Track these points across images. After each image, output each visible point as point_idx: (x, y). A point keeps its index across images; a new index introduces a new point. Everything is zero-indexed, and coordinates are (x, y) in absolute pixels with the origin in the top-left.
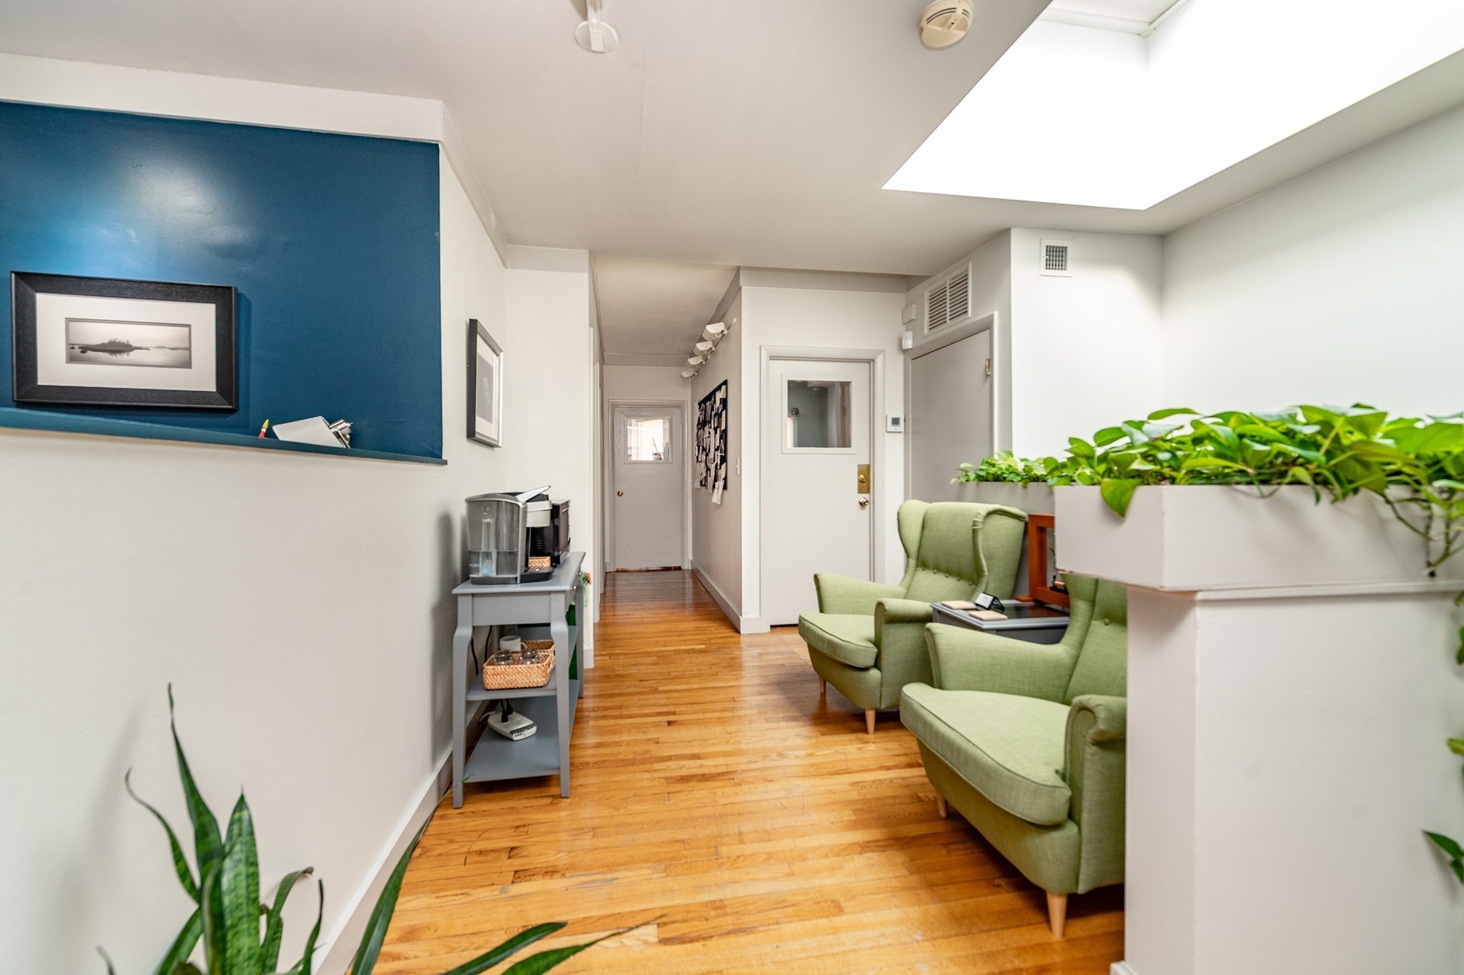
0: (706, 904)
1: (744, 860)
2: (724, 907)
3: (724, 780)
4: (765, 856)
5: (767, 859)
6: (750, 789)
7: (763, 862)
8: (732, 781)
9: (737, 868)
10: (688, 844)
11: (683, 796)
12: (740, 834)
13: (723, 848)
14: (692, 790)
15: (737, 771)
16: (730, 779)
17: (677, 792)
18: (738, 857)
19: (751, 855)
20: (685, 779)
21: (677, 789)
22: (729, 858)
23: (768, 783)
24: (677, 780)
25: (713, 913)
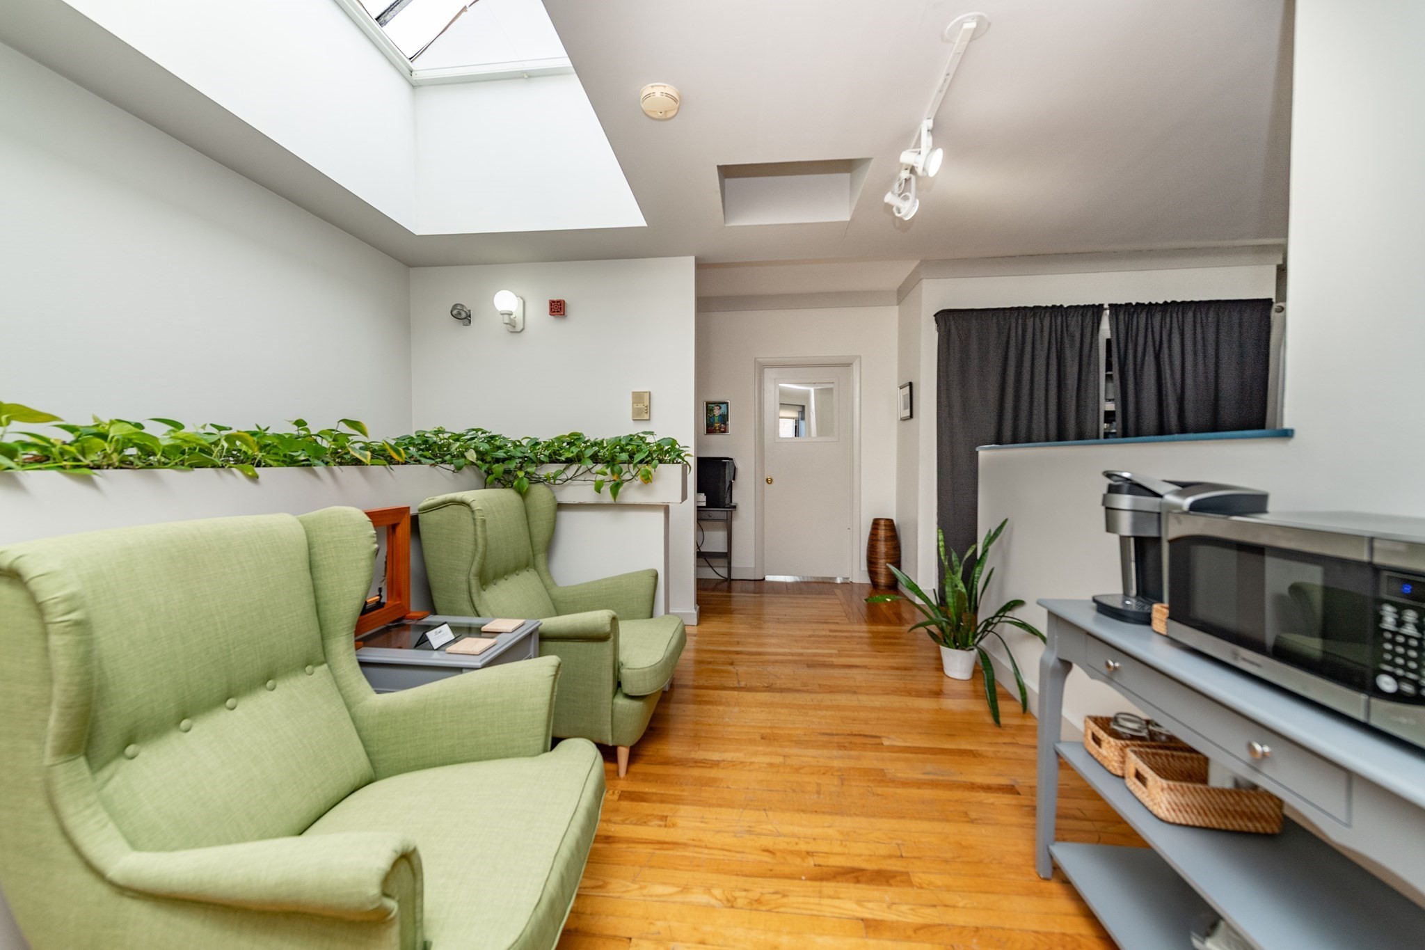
0: (851, 749)
1: (820, 771)
2: (838, 746)
3: (828, 866)
4: (802, 771)
5: (800, 768)
6: (797, 844)
7: (804, 767)
8: (817, 863)
9: (826, 767)
10: (868, 791)
11: (883, 850)
12: (818, 793)
13: (836, 783)
14: (870, 856)
15: (807, 879)
16: (820, 866)
17: (890, 857)
18: (824, 774)
19: (813, 774)
20: (881, 878)
21: (890, 862)
22: (832, 775)
23: (771, 848)
24: (894, 877)
25: (846, 745)
